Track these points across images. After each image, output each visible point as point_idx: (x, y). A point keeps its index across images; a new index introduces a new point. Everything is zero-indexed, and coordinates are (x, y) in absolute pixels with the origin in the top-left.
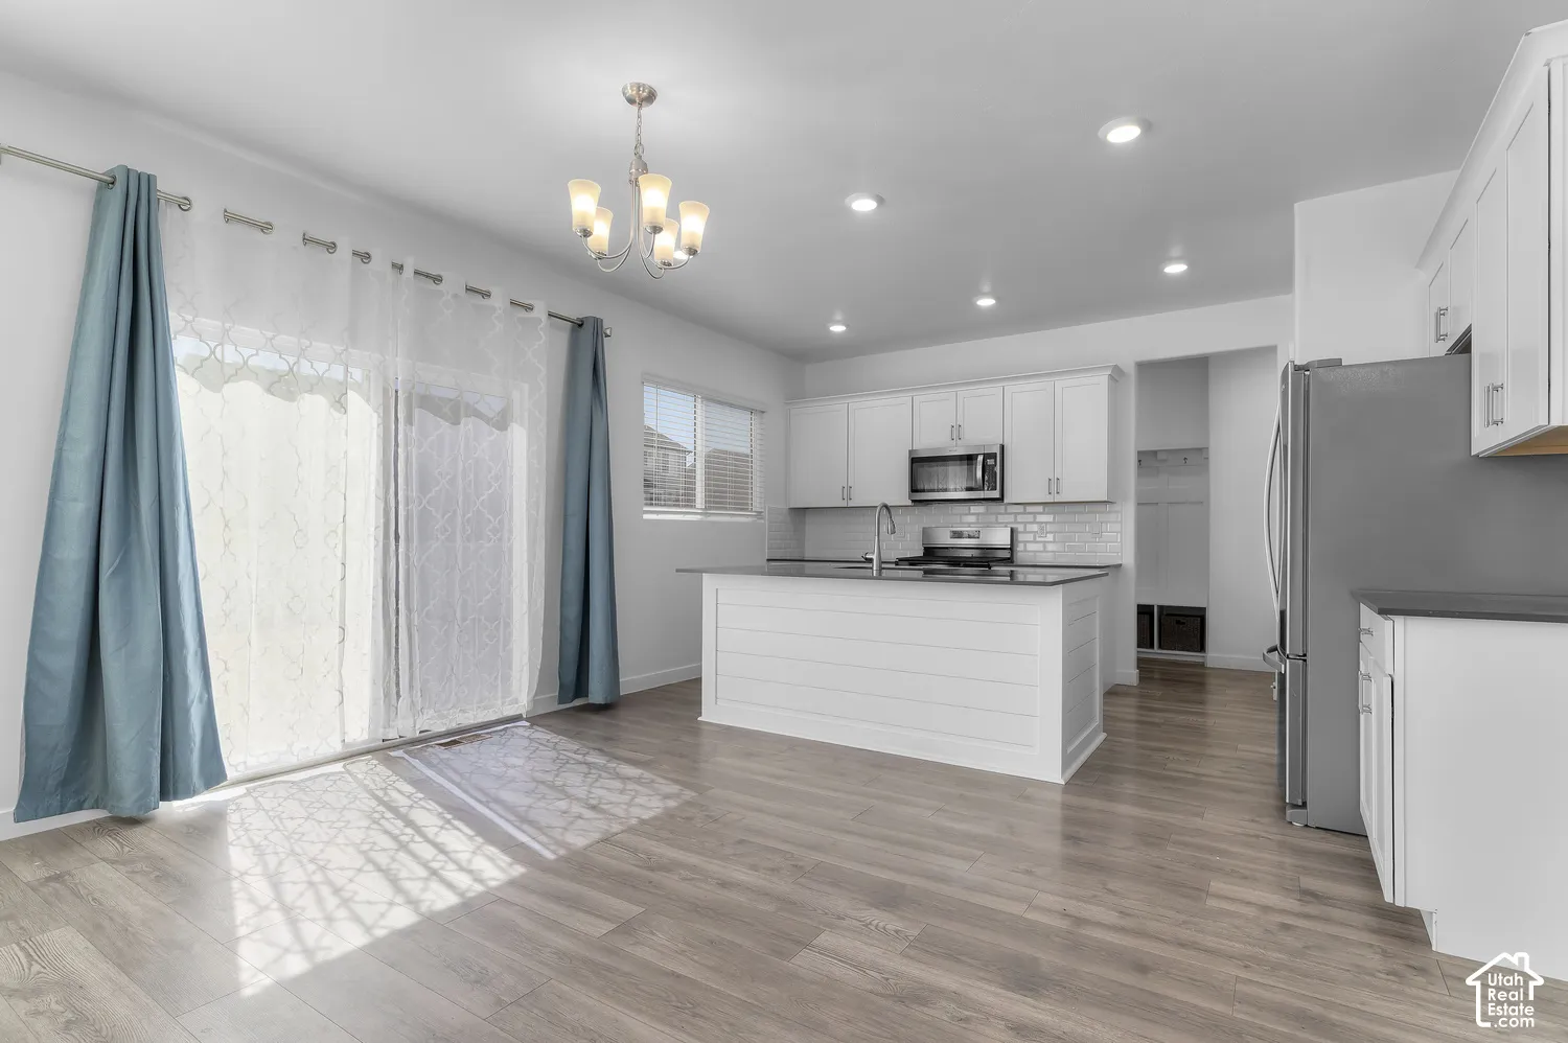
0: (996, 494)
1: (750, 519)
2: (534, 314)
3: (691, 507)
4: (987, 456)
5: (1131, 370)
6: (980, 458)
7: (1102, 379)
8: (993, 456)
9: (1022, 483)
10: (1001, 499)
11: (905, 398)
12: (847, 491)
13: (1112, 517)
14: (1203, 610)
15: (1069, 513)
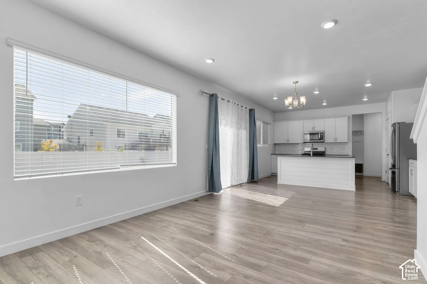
0: (323, 141)
1: (267, 146)
2: (247, 109)
3: (260, 144)
4: (321, 133)
5: (351, 116)
6: (320, 134)
7: (346, 118)
8: (323, 133)
9: (328, 138)
10: (324, 142)
11: (302, 121)
12: (288, 140)
13: (347, 145)
14: (362, 164)
15: (333, 145)
